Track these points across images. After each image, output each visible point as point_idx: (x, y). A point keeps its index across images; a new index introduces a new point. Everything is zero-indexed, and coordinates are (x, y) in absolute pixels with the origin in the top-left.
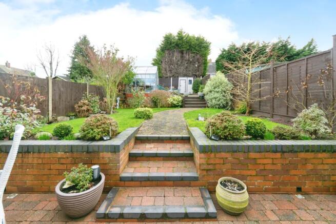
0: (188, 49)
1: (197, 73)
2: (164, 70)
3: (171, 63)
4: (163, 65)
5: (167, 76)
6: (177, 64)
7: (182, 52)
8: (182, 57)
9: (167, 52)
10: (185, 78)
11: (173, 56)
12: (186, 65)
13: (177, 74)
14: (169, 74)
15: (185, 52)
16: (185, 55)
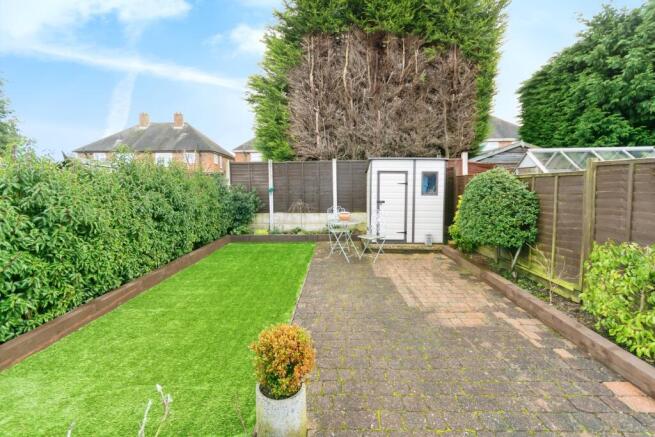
0: (408, 28)
1: (447, 139)
2: (298, 123)
3: (330, 91)
4: (297, 104)
5: (314, 152)
6: (358, 100)
7: (378, 43)
8: (379, 66)
9: (309, 44)
10: (406, 165)
11: (337, 62)
12: (397, 102)
13: (360, 141)
14: (321, 145)
15: (391, 40)
16: (390, 55)
